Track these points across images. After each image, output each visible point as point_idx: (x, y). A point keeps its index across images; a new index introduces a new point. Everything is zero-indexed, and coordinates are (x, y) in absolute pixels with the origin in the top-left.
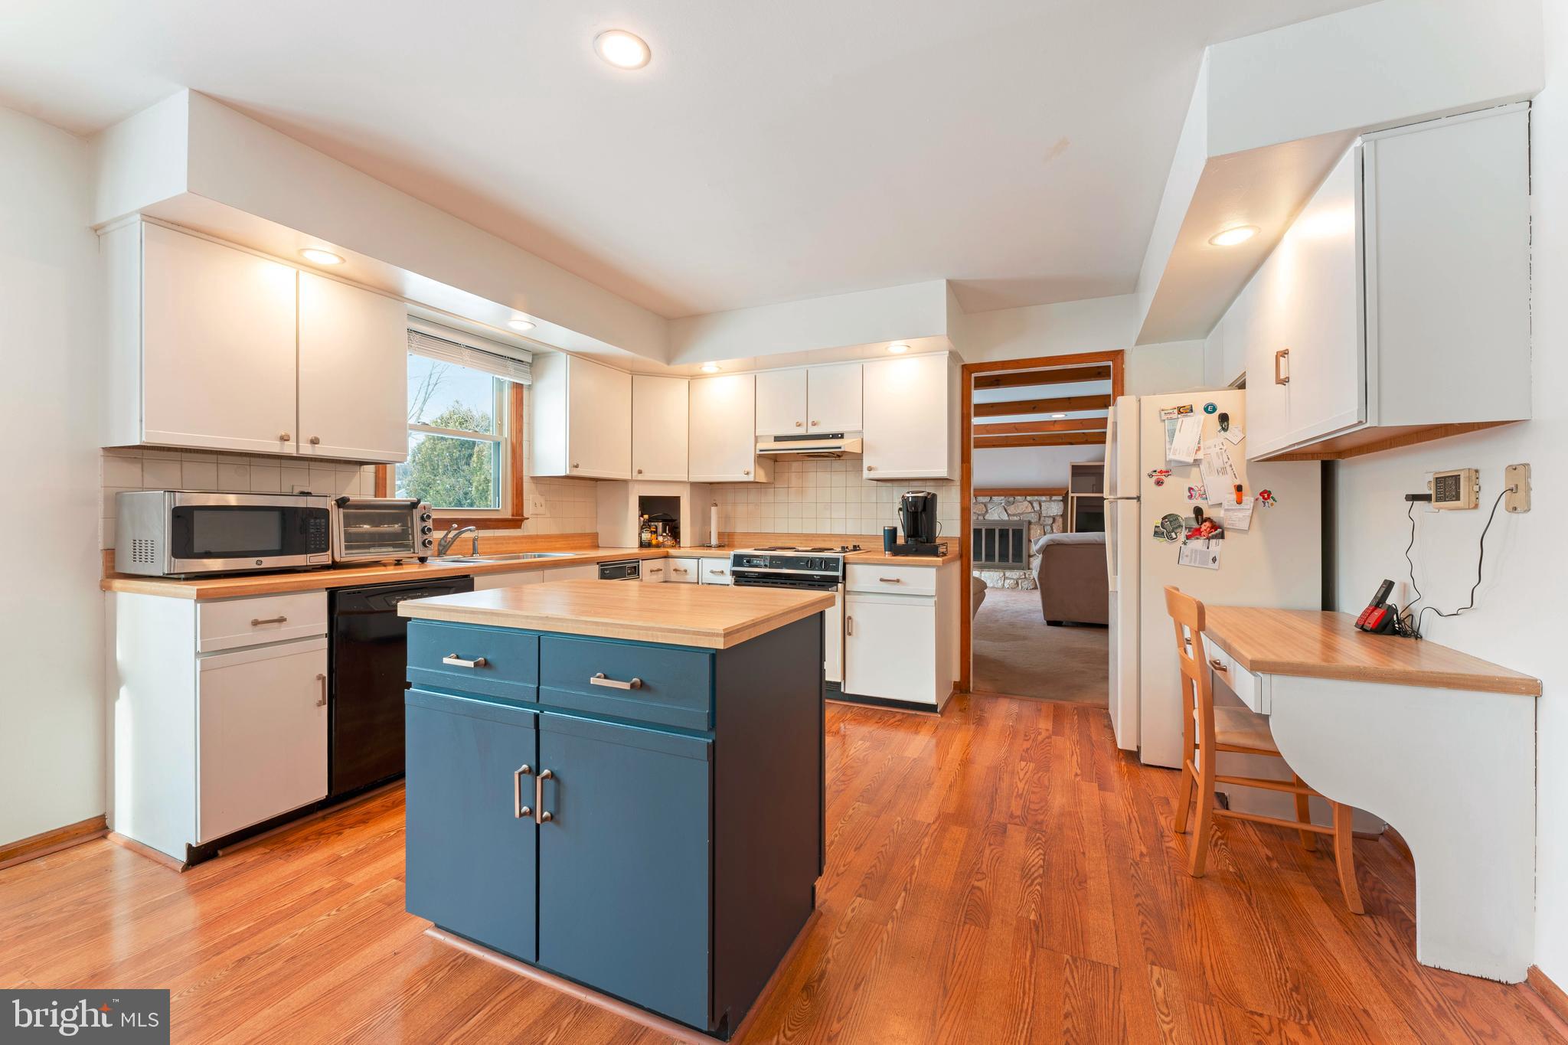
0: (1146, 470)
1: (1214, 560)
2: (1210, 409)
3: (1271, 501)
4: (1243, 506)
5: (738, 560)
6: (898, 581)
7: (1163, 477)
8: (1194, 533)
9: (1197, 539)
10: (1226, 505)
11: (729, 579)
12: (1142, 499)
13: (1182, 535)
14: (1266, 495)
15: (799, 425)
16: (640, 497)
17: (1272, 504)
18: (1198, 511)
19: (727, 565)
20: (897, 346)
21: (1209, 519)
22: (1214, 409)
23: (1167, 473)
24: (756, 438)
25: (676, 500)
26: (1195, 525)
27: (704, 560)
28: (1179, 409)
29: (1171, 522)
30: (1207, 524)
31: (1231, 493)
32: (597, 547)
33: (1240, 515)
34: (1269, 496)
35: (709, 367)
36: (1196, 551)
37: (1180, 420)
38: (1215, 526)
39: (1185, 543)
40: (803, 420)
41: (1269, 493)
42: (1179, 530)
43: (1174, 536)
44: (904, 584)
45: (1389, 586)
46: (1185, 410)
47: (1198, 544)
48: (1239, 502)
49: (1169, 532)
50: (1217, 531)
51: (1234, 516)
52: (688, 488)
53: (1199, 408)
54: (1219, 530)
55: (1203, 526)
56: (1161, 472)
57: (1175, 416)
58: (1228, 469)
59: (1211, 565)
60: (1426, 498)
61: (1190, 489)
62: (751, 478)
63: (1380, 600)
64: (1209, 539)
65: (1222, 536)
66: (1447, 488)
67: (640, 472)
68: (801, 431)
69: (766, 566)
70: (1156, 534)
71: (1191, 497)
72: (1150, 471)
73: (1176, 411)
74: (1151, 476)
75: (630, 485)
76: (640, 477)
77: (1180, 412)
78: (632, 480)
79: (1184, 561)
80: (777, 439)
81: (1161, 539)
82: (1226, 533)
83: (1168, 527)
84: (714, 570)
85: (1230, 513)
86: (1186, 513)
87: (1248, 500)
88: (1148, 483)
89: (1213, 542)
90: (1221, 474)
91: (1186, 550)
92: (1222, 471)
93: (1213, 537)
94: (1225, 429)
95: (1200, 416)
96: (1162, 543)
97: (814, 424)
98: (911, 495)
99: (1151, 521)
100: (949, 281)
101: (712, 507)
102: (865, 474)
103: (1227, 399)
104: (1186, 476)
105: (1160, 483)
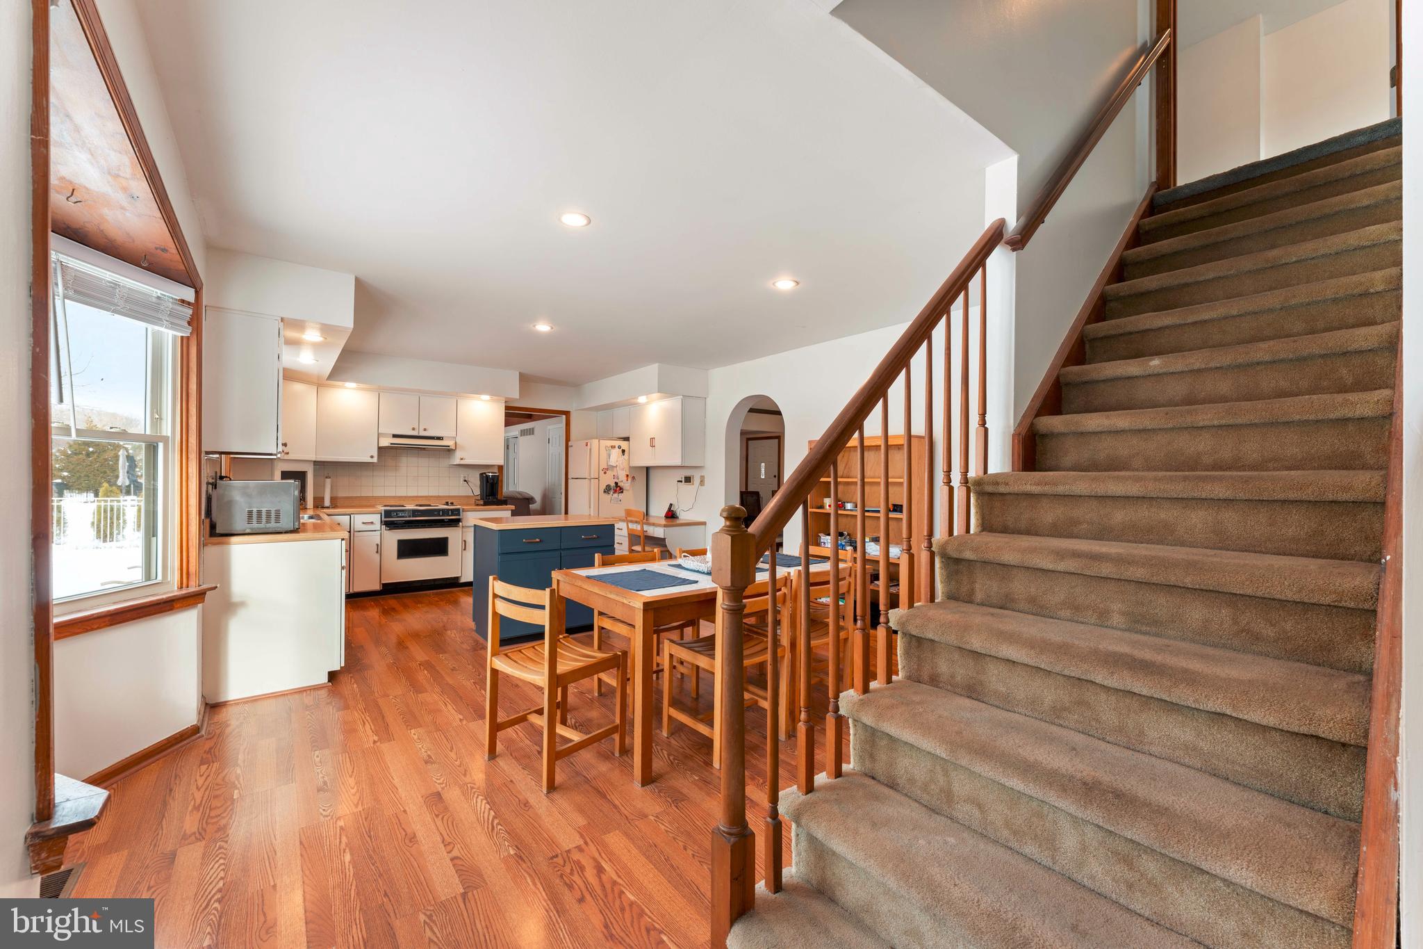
1: (620, 499)
2: (619, 447)
3: (635, 480)
5: (388, 514)
7: (606, 471)
8: (615, 491)
9: (616, 493)
10: (624, 481)
11: (377, 526)
12: (600, 478)
13: (612, 492)
14: (633, 478)
15: (414, 429)
16: (282, 472)
17: (635, 483)
18: (616, 483)
19: (376, 519)
20: (486, 397)
21: (619, 486)
23: (607, 469)
24: (379, 435)
25: (304, 473)
26: (615, 488)
27: (356, 516)
28: (611, 446)
29: (609, 487)
30: (619, 488)
31: (625, 477)
35: (350, 385)
37: (611, 450)
38: (621, 489)
39: (612, 495)
40: (416, 427)
42: (610, 490)
43: (609, 493)
45: (671, 505)
46: (613, 447)
47: (616, 495)
48: (627, 480)
49: (608, 491)
51: (626, 484)
52: (313, 464)
53: (617, 447)
55: (617, 489)
57: (610, 448)
60: (681, 481)
61: (614, 475)
62: (375, 460)
63: (670, 509)
64: (619, 493)
65: (622, 492)
66: (688, 480)
67: (287, 454)
68: (414, 433)
69: (410, 516)
70: (605, 492)
71: (614, 478)
72: (602, 468)
74: (603, 470)
75: (276, 462)
76: (286, 457)
78: (281, 460)
79: (612, 501)
80: (395, 436)
82: (624, 491)
83: (608, 489)
84: (365, 522)
85: (624, 484)
86: (613, 485)
87: (630, 480)
88: (602, 473)
91: (613, 497)
92: (623, 470)
94: (624, 455)
95: (617, 449)
96: (606, 495)
97: (425, 430)
98: (490, 474)
99: (603, 487)
100: (520, 373)
101: (327, 478)
102: (457, 461)
103: (624, 445)
104: (613, 470)
105: (605, 473)
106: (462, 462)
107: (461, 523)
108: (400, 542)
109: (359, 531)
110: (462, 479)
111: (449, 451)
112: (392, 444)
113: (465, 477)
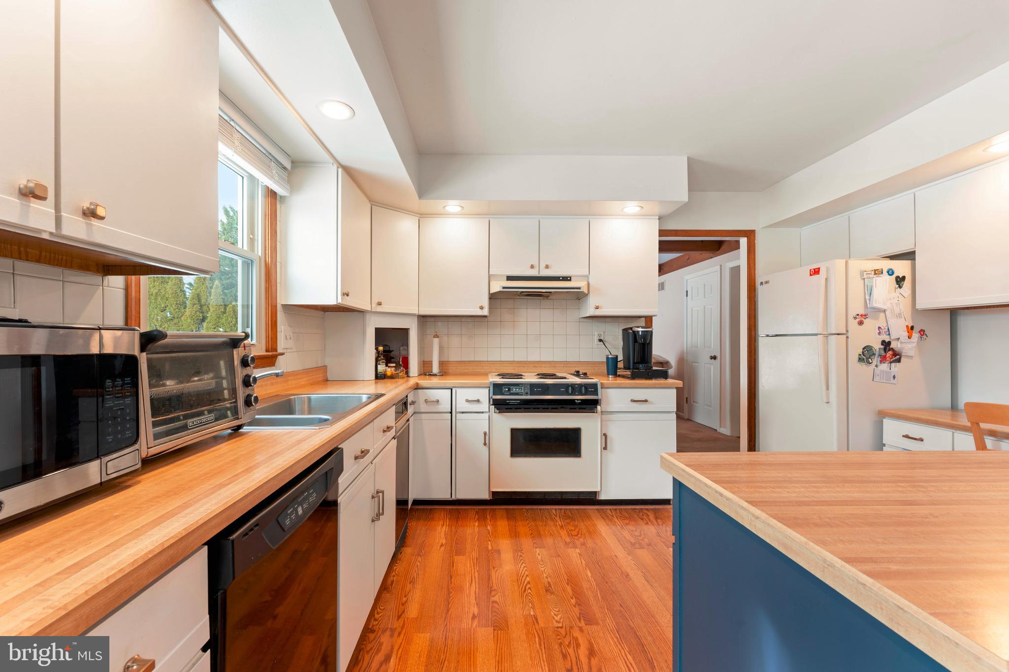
0: (852, 314)
1: (894, 377)
2: (891, 272)
3: (925, 337)
4: (912, 340)
5: (497, 388)
6: (646, 401)
7: (863, 319)
8: (883, 359)
9: (884, 363)
10: (902, 339)
11: (485, 405)
12: (850, 335)
13: (876, 360)
14: (922, 332)
15: (532, 267)
16: (376, 328)
17: (925, 339)
18: (886, 343)
19: (483, 395)
20: (634, 208)
21: (892, 349)
22: (893, 273)
23: (865, 316)
24: (490, 277)
25: (405, 332)
26: (883, 353)
27: (459, 390)
28: (875, 271)
29: (868, 351)
30: (890, 352)
31: (904, 331)
32: (326, 381)
33: (910, 346)
34: (924, 333)
35: (453, 206)
36: (883, 371)
37: (874, 279)
38: (896, 354)
39: (877, 366)
40: (536, 263)
41: (924, 331)
42: (873, 357)
43: (871, 362)
44: (652, 403)
46: (878, 272)
47: (884, 367)
48: (909, 337)
49: (867, 359)
50: (897, 357)
51: (907, 346)
52: (416, 319)
53: (885, 272)
54: (898, 357)
55: (888, 354)
56: (862, 315)
57: (871, 276)
58: (902, 314)
59: (892, 381)
61: (879, 328)
62: (485, 312)
64: (891, 363)
65: (899, 361)
67: (380, 304)
68: (533, 273)
69: (527, 394)
70: (860, 359)
71: (879, 333)
72: (854, 315)
73: (873, 272)
74: (855, 318)
75: (368, 316)
76: (377, 309)
77: (875, 274)
78: (371, 312)
79: (877, 379)
80: (510, 278)
81: (863, 364)
82: (902, 359)
83: (866, 355)
84: (469, 399)
85: (904, 345)
86: (877, 346)
87: (916, 336)
88: (853, 324)
89: (893, 364)
90: (898, 318)
91: (877, 371)
92: (899, 316)
93: (894, 362)
94: (901, 287)
95: (885, 276)
96: (863, 367)
97: (547, 267)
98: (640, 329)
99: (856, 351)
100: (689, 158)
101: (434, 337)
102: (591, 312)
103: (902, 268)
104: (877, 318)
105: (861, 323)
106: (598, 313)
107: (599, 407)
108: (514, 432)
109: (463, 412)
110: (596, 338)
111: (579, 296)
112: (504, 288)
113: (599, 335)
